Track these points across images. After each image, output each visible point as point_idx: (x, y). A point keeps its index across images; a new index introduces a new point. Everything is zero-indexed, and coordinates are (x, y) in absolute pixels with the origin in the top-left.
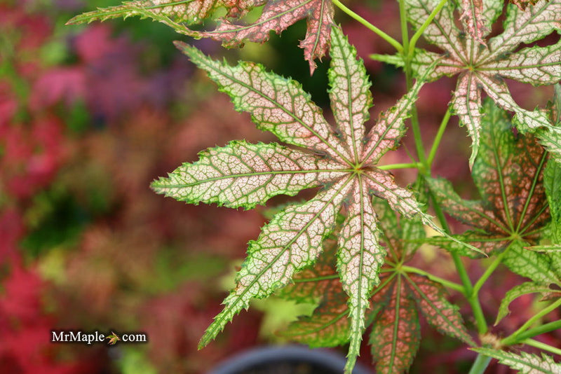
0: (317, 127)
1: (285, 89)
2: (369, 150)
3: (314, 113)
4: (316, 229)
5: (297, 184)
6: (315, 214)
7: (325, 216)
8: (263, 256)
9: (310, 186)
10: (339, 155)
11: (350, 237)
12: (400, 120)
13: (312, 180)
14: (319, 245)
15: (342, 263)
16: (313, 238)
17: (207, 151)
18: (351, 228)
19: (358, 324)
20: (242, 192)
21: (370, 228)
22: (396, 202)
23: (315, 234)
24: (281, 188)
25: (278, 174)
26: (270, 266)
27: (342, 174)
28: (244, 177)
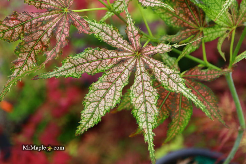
0: (111, 55)
1: (87, 54)
2: (134, 45)
3: (105, 52)
4: (147, 85)
5: (125, 78)
6: (141, 81)
7: (145, 78)
8: (141, 112)
9: (130, 75)
10: (127, 56)
11: (160, 76)
12: (133, 26)
13: (128, 72)
14: (154, 89)
15: (167, 87)
16: (149, 89)
17: (85, 99)
18: (157, 73)
19: (194, 98)
20: (111, 99)
21: (162, 67)
22: (161, 51)
23: (148, 87)
24: (122, 85)
25: (116, 82)
26: (146, 113)
27: (135, 60)
28: (106, 94)
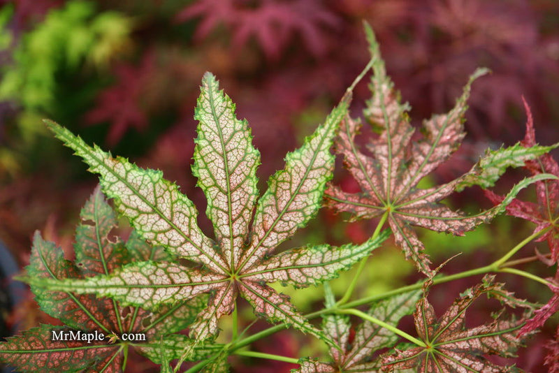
0: (273, 235)
1: (310, 202)
2: (254, 288)
3: (287, 232)
4: (175, 238)
5: (218, 218)
6: (189, 236)
7: (188, 246)
8: (146, 185)
9: (216, 230)
10: (247, 258)
11: (167, 273)
12: (283, 317)
13: (222, 232)
14: (158, 242)
15: (141, 267)
16: (165, 236)
17: (248, 129)
18: (178, 274)
19: (80, 287)
20: (209, 163)
21: (177, 293)
22: (205, 318)
23: (170, 237)
24: (214, 202)
25: (228, 198)
26: (136, 192)
27: (229, 262)
28: (224, 164)
